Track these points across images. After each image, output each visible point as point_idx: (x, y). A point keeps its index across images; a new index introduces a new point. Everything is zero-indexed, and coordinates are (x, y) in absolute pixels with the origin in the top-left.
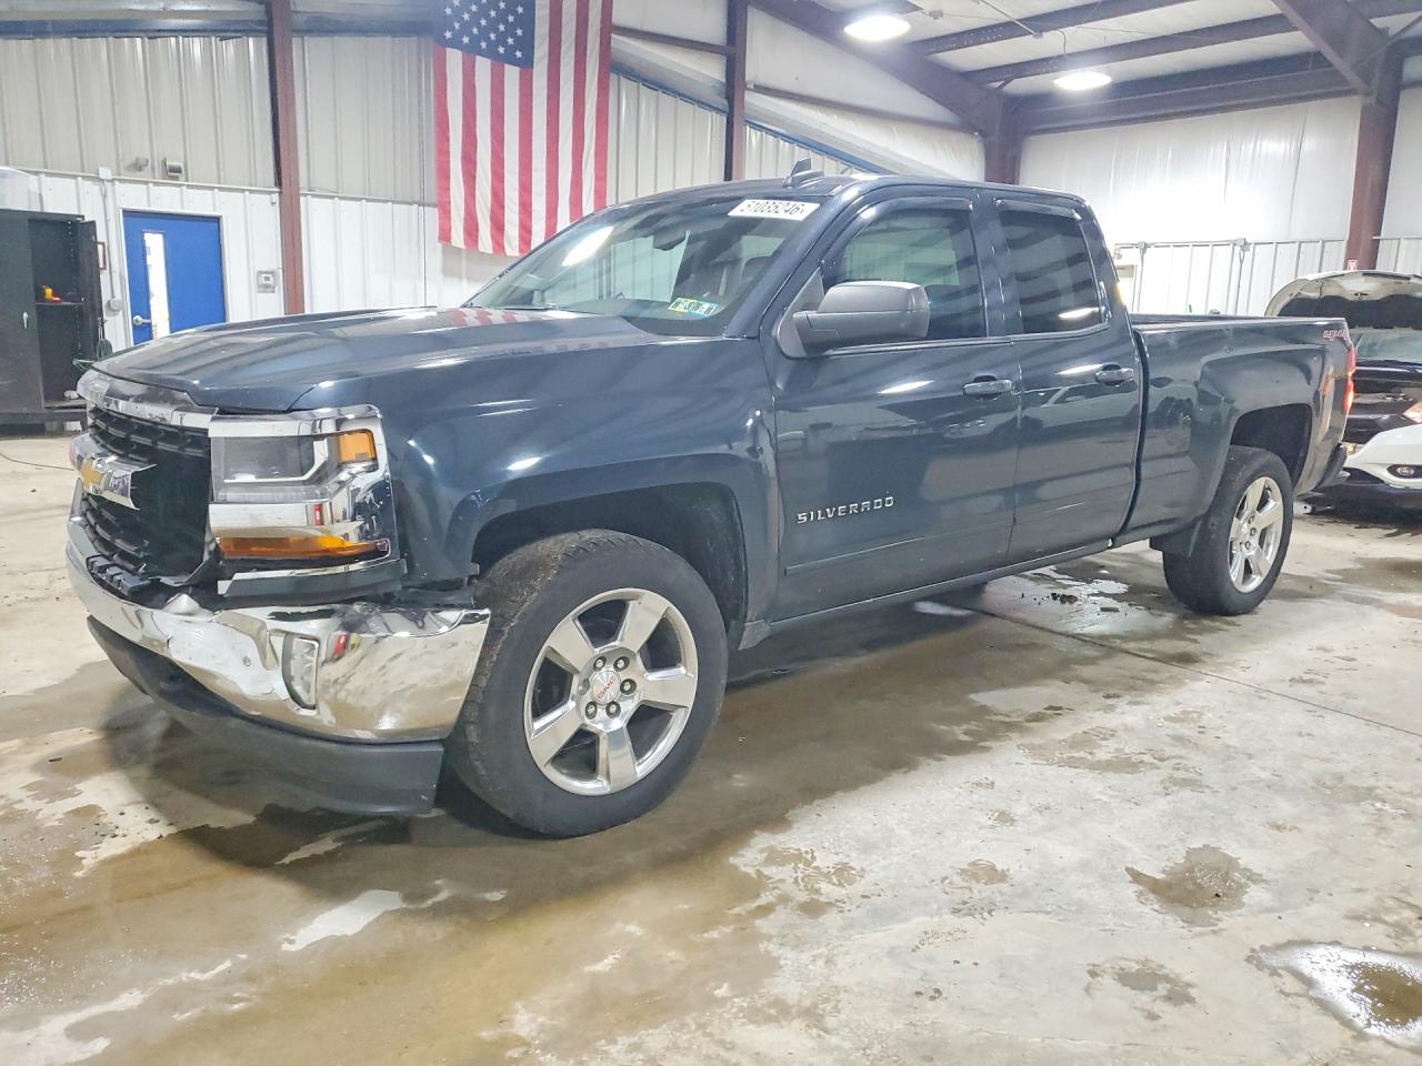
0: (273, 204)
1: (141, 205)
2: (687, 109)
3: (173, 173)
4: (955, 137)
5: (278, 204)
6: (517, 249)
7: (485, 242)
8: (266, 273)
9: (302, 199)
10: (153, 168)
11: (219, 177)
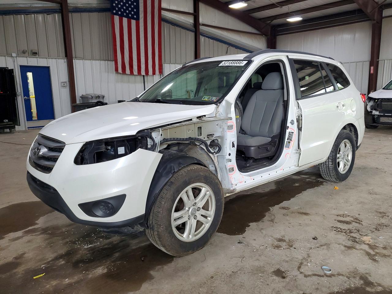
0: (65, 62)
1: (25, 64)
2: (183, 31)
3: (35, 54)
4: (258, 37)
5: (66, 62)
6: (137, 72)
7: (128, 71)
8: (63, 82)
9: (74, 60)
10: (28, 53)
11: (48, 55)
